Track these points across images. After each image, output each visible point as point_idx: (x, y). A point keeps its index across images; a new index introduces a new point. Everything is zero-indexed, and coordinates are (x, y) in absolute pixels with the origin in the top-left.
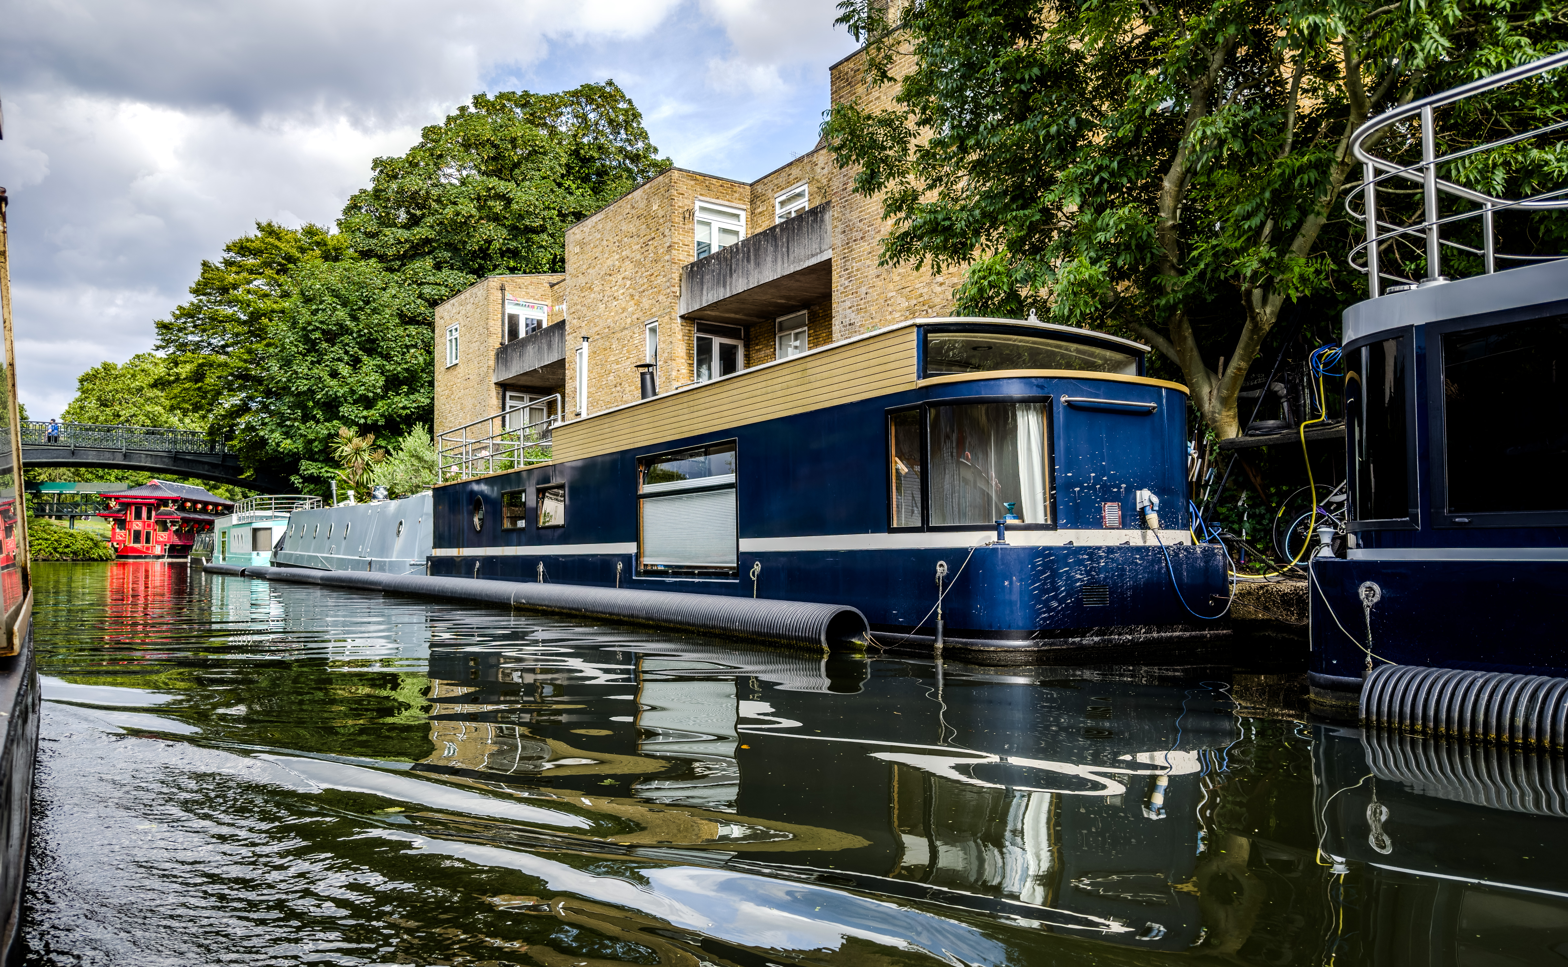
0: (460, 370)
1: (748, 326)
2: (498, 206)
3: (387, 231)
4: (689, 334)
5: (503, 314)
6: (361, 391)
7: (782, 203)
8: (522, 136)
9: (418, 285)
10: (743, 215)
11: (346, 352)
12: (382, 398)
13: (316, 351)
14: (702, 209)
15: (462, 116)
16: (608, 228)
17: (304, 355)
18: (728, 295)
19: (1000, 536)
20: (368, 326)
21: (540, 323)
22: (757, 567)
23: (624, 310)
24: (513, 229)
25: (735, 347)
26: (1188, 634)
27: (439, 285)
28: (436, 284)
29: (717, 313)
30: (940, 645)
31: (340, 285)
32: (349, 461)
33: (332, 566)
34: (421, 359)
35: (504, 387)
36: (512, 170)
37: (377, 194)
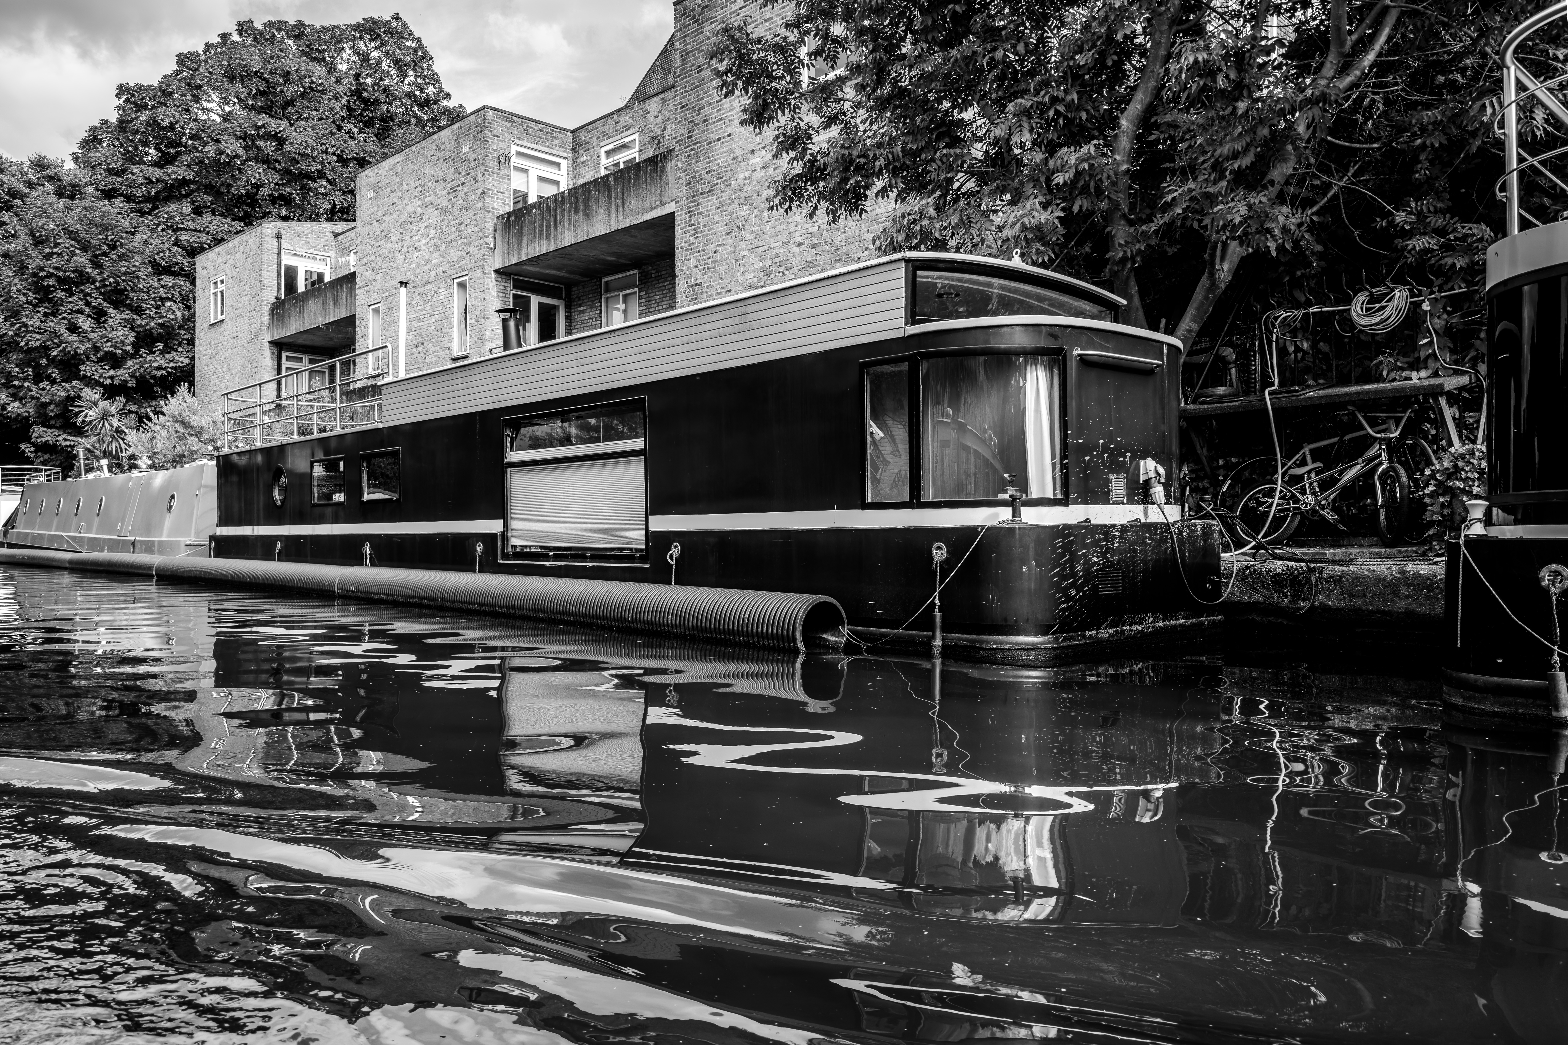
0: (227, 327)
1: (570, 285)
2: (268, 147)
3: (135, 169)
4: (504, 291)
5: (279, 265)
6: (107, 347)
7: (609, 153)
8: (297, 71)
9: (173, 231)
10: (564, 163)
11: (88, 304)
12: (132, 357)
13: (50, 301)
14: (519, 154)
15: (224, 44)
16: (409, 170)
17: (35, 306)
18: (552, 249)
19: (1016, 514)
20: (114, 275)
21: (321, 276)
22: (676, 550)
23: (427, 262)
24: (286, 172)
25: (555, 308)
26: (1189, 621)
27: (200, 231)
28: (196, 230)
29: (537, 269)
30: (938, 642)
31: (79, 226)
32: (95, 427)
33: (82, 546)
34: (179, 314)
35: (279, 346)
36: (284, 108)
37: (123, 125)
